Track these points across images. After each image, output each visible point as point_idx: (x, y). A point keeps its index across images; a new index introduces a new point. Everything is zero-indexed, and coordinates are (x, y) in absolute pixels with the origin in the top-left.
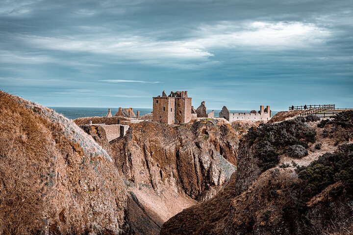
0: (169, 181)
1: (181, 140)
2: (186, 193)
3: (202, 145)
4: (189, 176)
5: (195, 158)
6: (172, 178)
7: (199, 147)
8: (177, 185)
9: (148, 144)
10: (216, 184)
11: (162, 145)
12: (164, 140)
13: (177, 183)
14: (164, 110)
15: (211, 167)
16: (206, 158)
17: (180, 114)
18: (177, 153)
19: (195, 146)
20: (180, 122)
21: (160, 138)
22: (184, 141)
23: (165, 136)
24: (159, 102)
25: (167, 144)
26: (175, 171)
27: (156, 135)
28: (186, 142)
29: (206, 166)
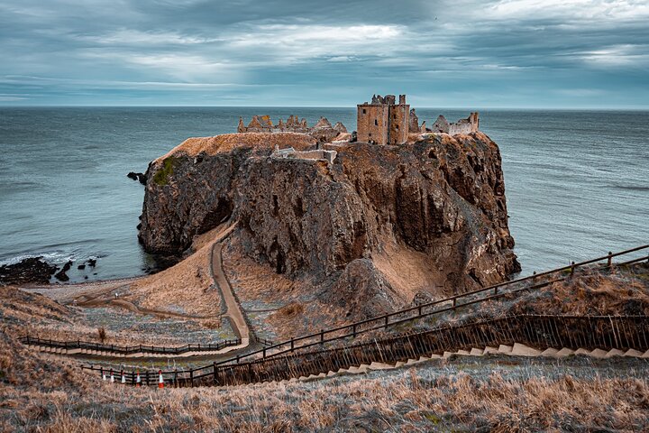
0: (385, 229)
1: (402, 169)
2: (407, 243)
3: (431, 175)
4: (413, 220)
5: (422, 194)
6: (388, 223)
7: (427, 178)
8: (395, 232)
9: (362, 178)
10: (452, 229)
11: (379, 178)
12: (381, 170)
13: (395, 230)
14: (376, 124)
15: (444, 206)
16: (437, 194)
17: (397, 130)
18: (397, 188)
19: (422, 177)
20: (396, 141)
21: (377, 168)
22: (406, 170)
23: (381, 163)
24: (368, 112)
25: (385, 176)
26: (393, 213)
27: (371, 163)
28: (410, 170)
29: (438, 205)
